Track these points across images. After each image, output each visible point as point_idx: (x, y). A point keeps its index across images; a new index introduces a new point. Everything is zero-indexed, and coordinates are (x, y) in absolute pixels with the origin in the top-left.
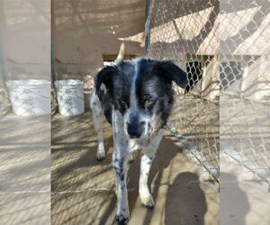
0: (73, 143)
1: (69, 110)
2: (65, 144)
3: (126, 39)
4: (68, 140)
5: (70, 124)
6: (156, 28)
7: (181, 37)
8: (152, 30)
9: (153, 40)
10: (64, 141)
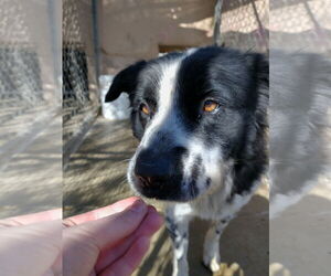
0: (121, 153)
1: (114, 113)
2: (111, 153)
3: (190, 26)
4: (114, 149)
5: (116, 130)
6: (229, 13)
7: (260, 25)
8: (224, 15)
9: (224, 29)
10: (110, 150)
